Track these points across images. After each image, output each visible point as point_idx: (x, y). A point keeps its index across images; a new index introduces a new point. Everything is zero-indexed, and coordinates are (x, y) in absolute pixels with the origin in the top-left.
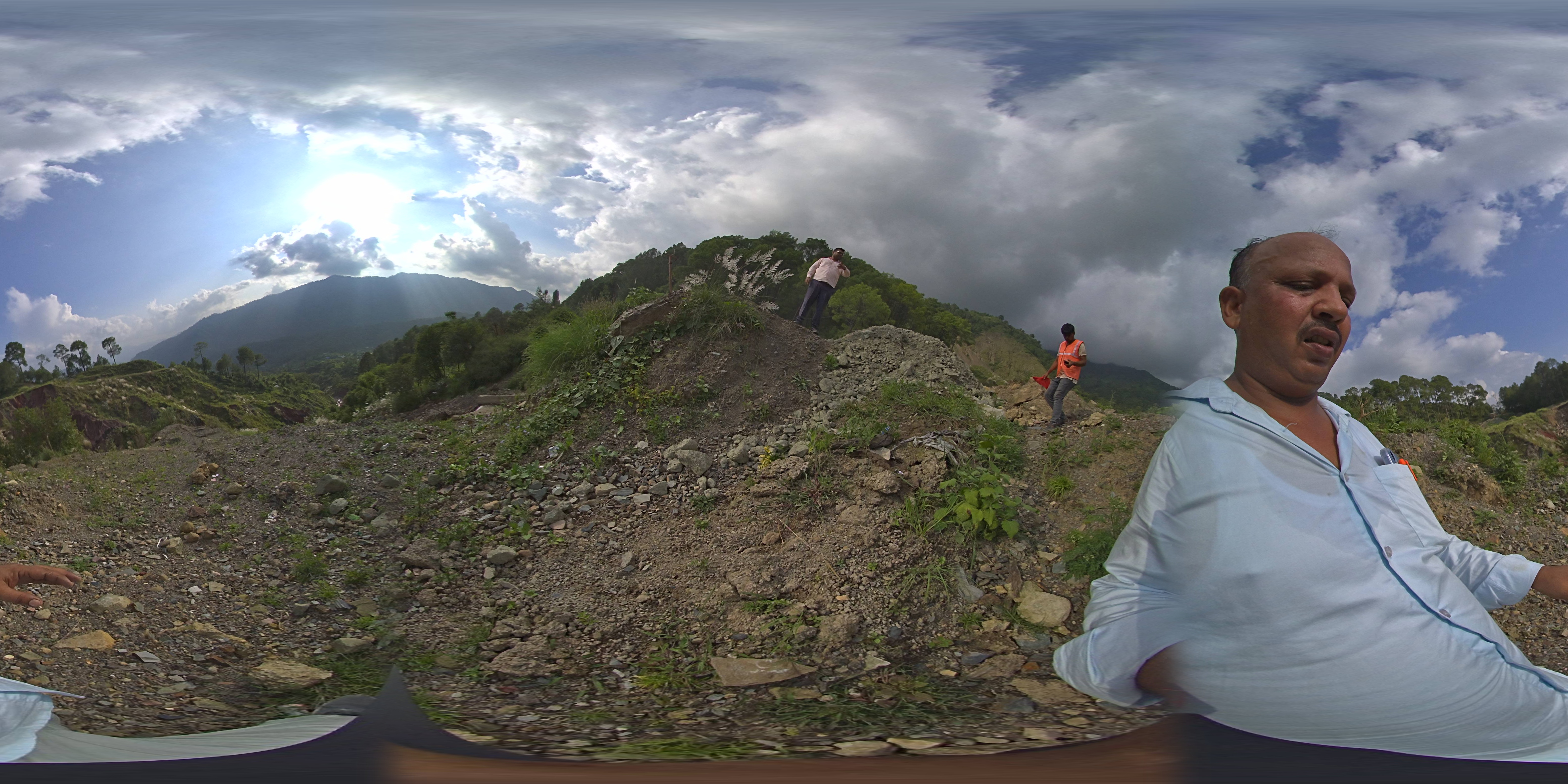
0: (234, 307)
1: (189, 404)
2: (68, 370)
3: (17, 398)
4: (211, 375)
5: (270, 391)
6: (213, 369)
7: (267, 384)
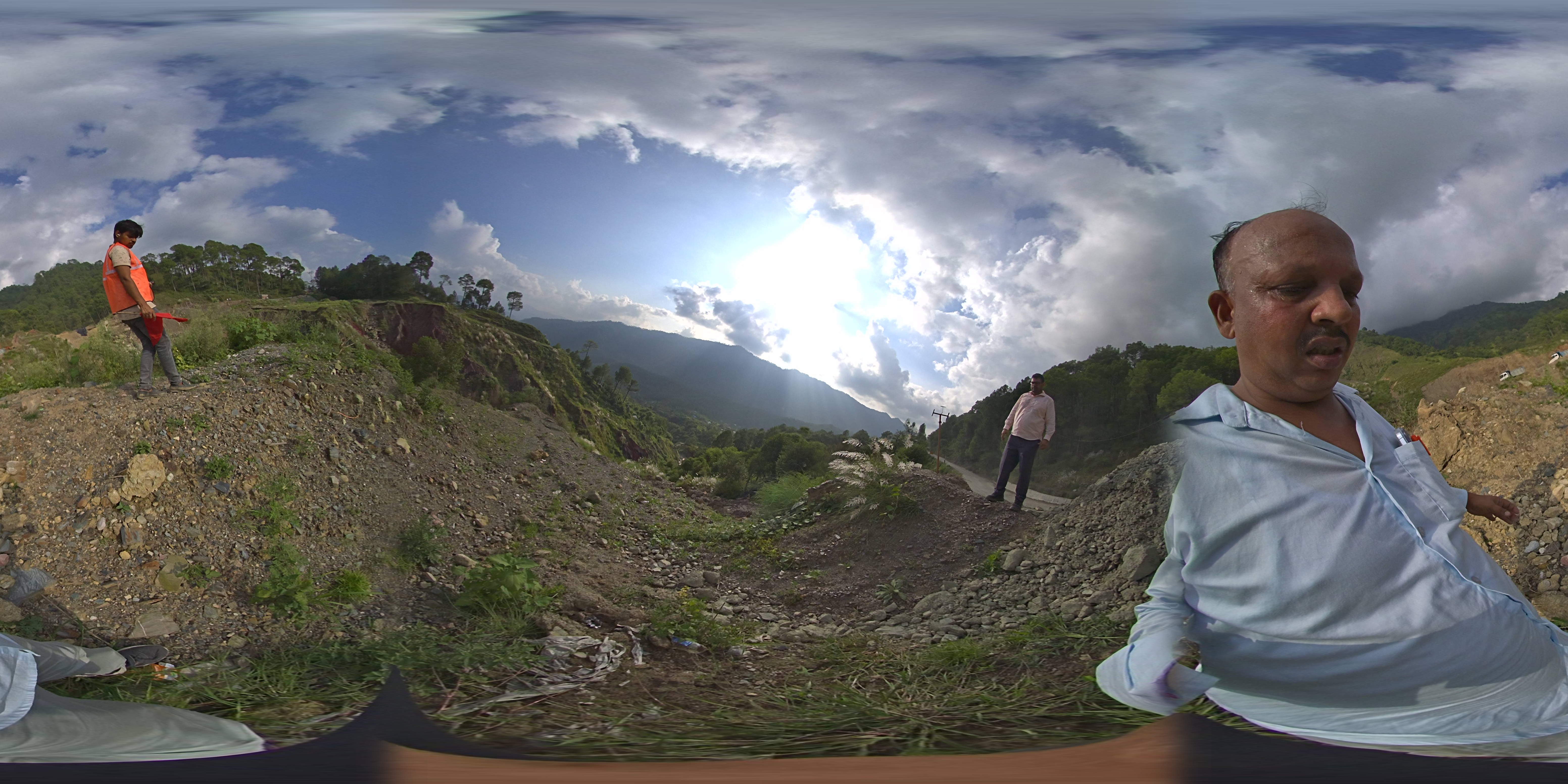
0: (642, 327)
1: (552, 388)
2: (464, 301)
3: (405, 305)
4: (585, 375)
5: (626, 417)
6: (590, 370)
7: (628, 410)
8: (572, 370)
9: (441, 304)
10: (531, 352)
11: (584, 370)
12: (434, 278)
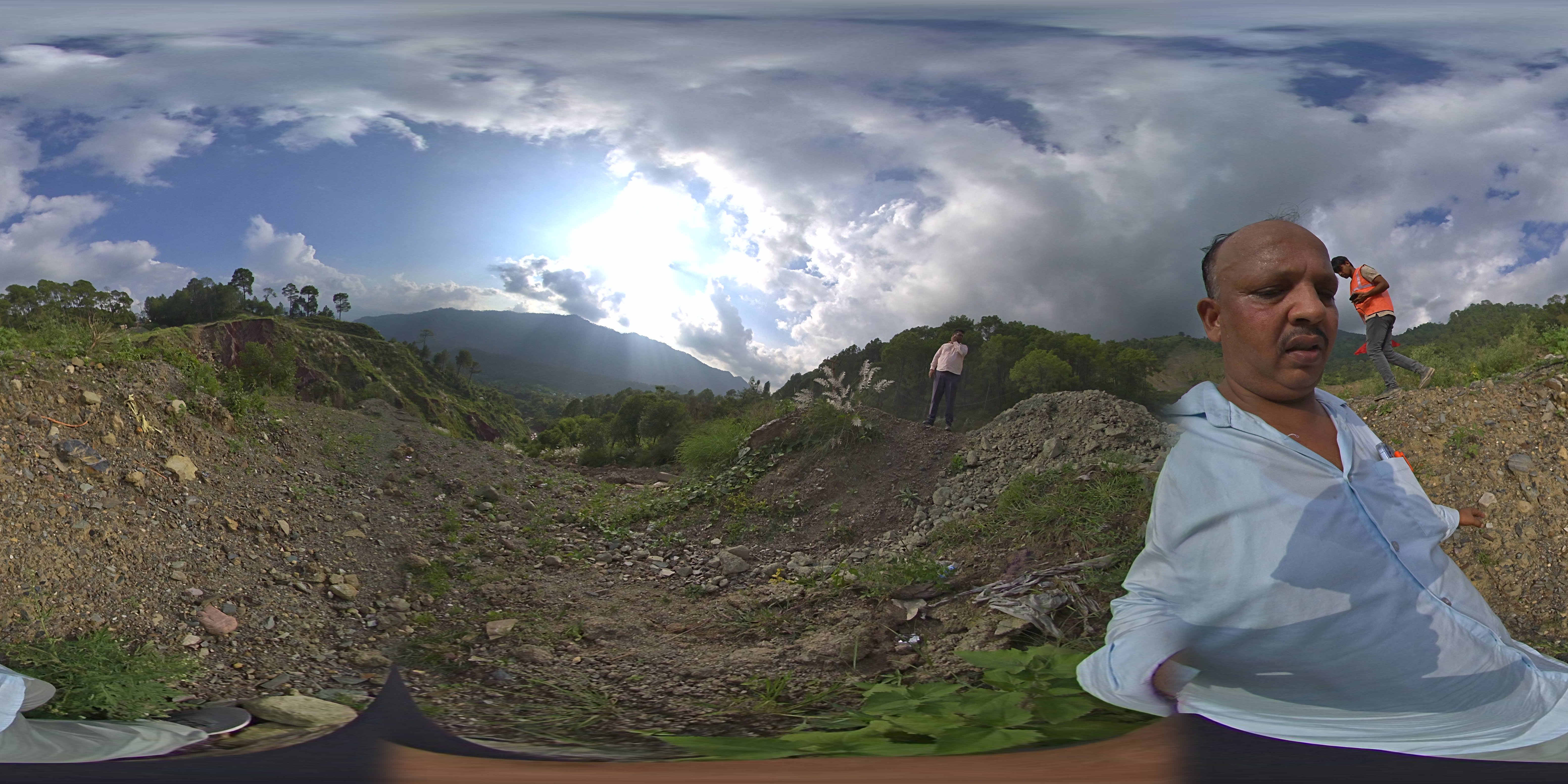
0: (473, 309)
1: (395, 382)
2: (291, 311)
3: (234, 323)
4: (426, 364)
5: (474, 400)
6: (430, 359)
7: (474, 393)
8: (412, 361)
9: (269, 317)
10: (367, 350)
11: (424, 359)
12: (257, 293)
